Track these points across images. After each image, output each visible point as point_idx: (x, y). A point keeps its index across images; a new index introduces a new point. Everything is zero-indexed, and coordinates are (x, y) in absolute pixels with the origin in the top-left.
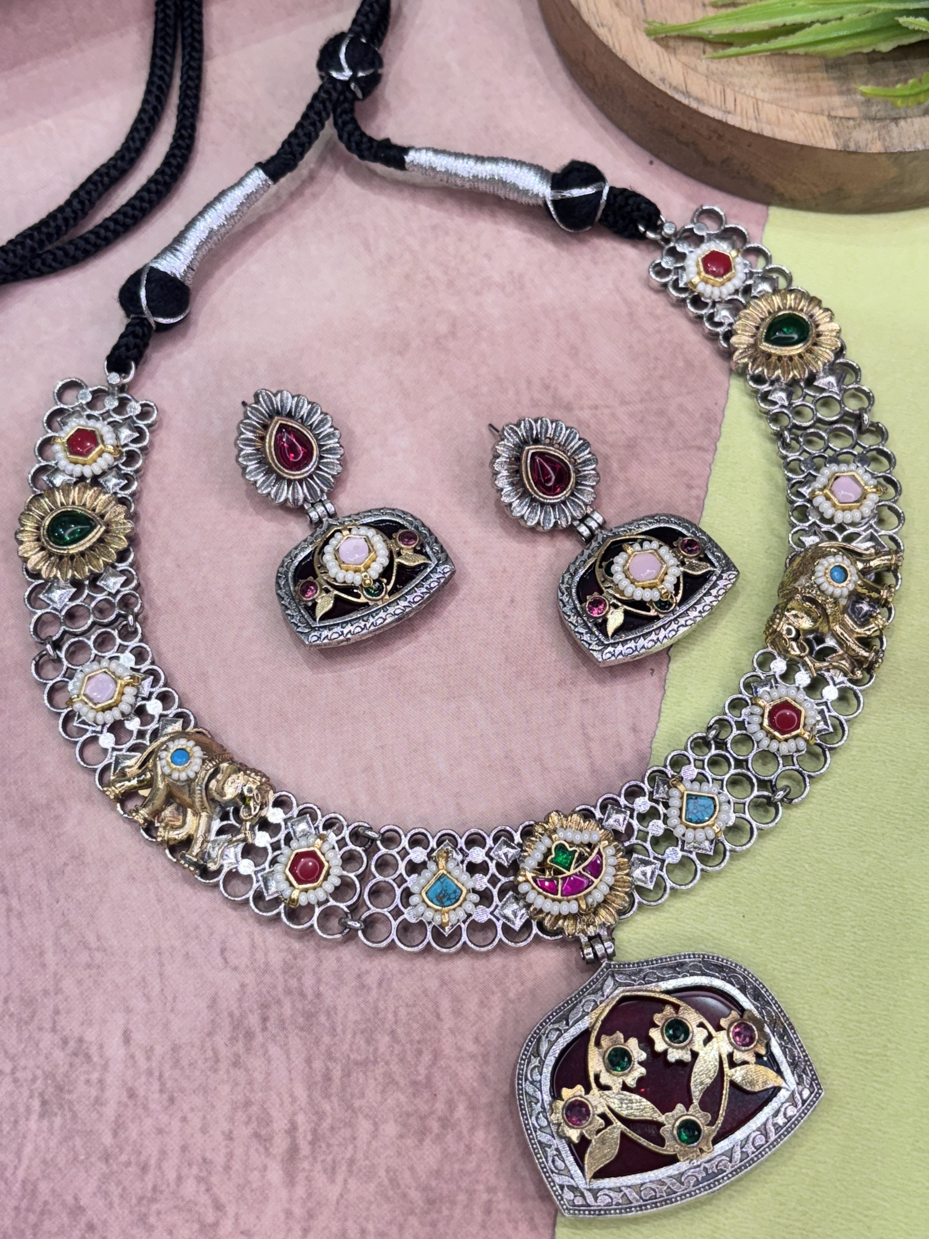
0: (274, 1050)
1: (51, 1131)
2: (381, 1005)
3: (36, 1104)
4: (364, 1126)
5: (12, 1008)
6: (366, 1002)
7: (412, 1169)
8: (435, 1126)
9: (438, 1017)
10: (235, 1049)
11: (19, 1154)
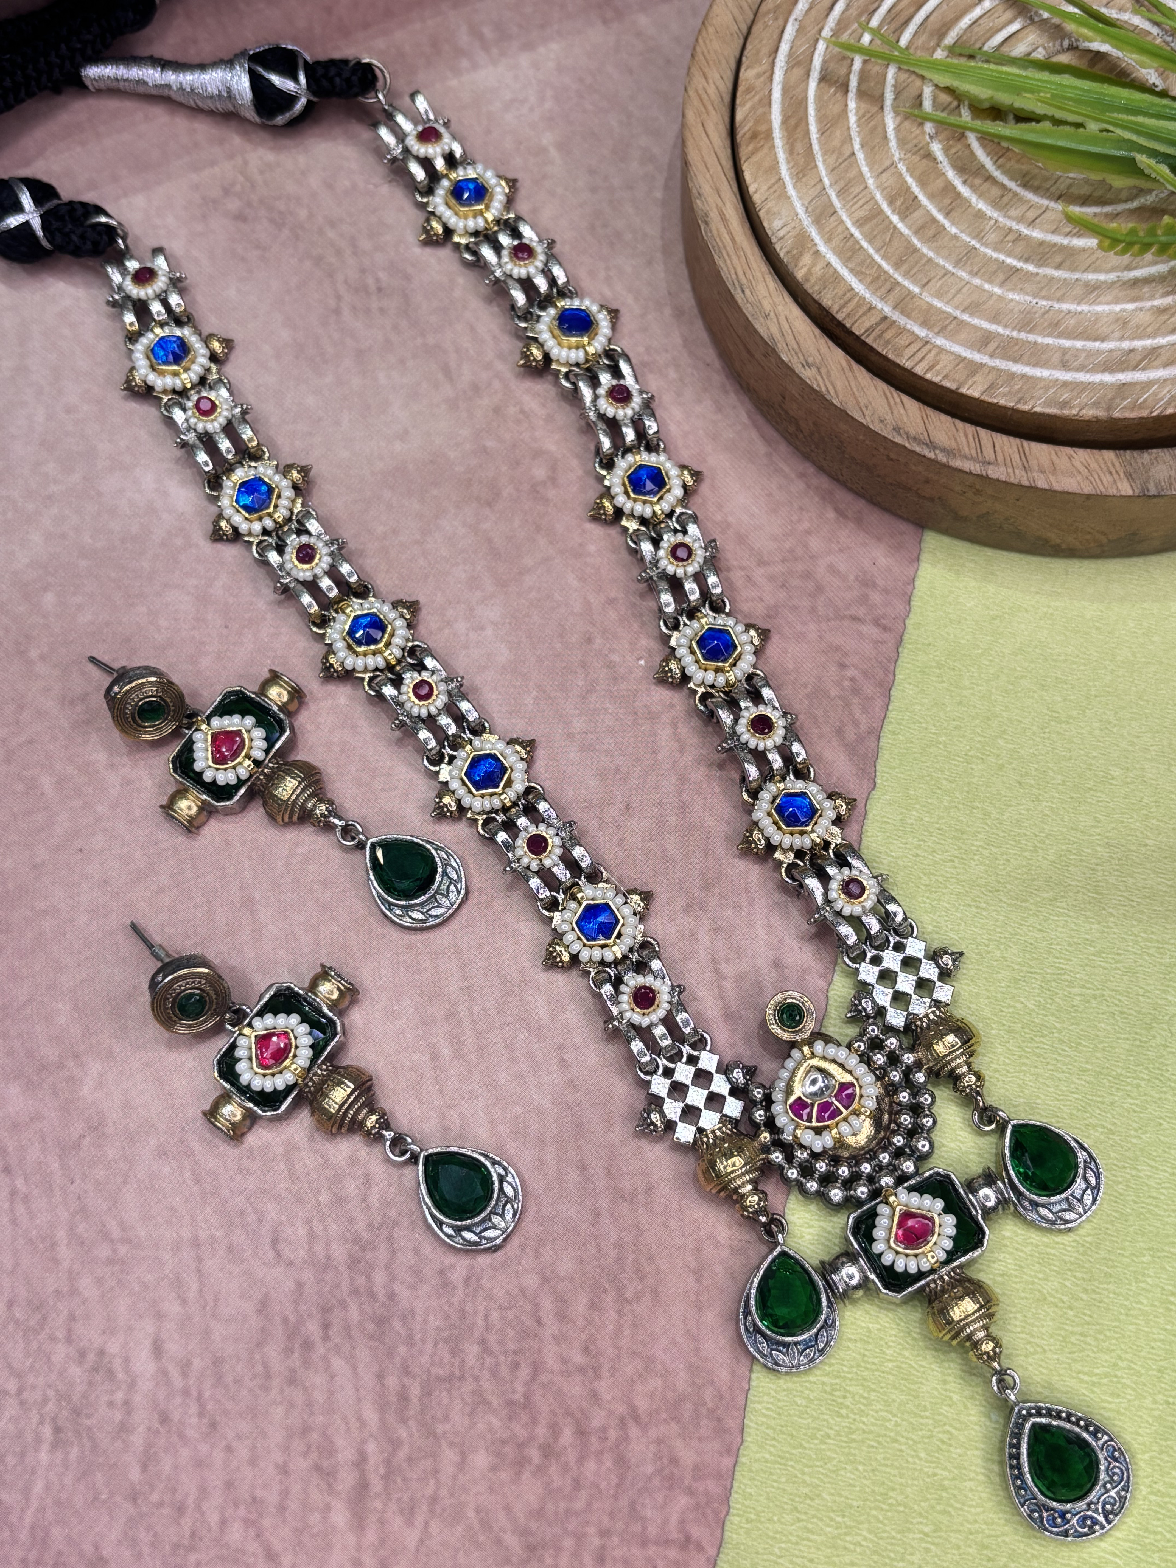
0: (338, 1364)
1: (66, 1465)
2: (469, 1307)
3: (47, 1432)
4: (449, 1456)
5: (18, 1313)
6: (451, 1305)
7: (508, 1508)
8: (534, 1454)
9: (539, 1322)
10: (290, 1362)
11: (26, 1493)
